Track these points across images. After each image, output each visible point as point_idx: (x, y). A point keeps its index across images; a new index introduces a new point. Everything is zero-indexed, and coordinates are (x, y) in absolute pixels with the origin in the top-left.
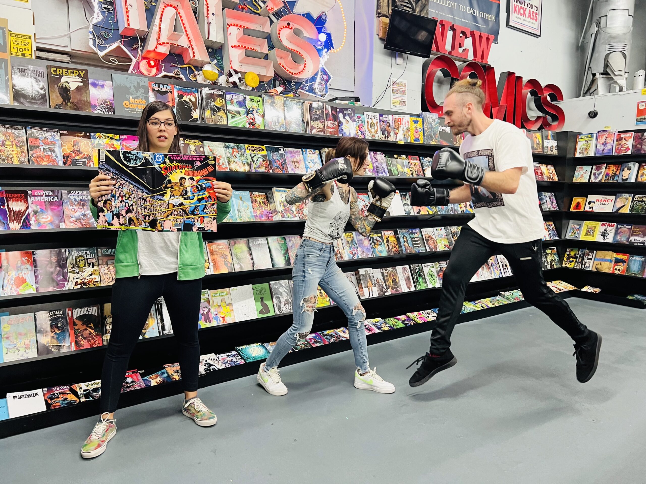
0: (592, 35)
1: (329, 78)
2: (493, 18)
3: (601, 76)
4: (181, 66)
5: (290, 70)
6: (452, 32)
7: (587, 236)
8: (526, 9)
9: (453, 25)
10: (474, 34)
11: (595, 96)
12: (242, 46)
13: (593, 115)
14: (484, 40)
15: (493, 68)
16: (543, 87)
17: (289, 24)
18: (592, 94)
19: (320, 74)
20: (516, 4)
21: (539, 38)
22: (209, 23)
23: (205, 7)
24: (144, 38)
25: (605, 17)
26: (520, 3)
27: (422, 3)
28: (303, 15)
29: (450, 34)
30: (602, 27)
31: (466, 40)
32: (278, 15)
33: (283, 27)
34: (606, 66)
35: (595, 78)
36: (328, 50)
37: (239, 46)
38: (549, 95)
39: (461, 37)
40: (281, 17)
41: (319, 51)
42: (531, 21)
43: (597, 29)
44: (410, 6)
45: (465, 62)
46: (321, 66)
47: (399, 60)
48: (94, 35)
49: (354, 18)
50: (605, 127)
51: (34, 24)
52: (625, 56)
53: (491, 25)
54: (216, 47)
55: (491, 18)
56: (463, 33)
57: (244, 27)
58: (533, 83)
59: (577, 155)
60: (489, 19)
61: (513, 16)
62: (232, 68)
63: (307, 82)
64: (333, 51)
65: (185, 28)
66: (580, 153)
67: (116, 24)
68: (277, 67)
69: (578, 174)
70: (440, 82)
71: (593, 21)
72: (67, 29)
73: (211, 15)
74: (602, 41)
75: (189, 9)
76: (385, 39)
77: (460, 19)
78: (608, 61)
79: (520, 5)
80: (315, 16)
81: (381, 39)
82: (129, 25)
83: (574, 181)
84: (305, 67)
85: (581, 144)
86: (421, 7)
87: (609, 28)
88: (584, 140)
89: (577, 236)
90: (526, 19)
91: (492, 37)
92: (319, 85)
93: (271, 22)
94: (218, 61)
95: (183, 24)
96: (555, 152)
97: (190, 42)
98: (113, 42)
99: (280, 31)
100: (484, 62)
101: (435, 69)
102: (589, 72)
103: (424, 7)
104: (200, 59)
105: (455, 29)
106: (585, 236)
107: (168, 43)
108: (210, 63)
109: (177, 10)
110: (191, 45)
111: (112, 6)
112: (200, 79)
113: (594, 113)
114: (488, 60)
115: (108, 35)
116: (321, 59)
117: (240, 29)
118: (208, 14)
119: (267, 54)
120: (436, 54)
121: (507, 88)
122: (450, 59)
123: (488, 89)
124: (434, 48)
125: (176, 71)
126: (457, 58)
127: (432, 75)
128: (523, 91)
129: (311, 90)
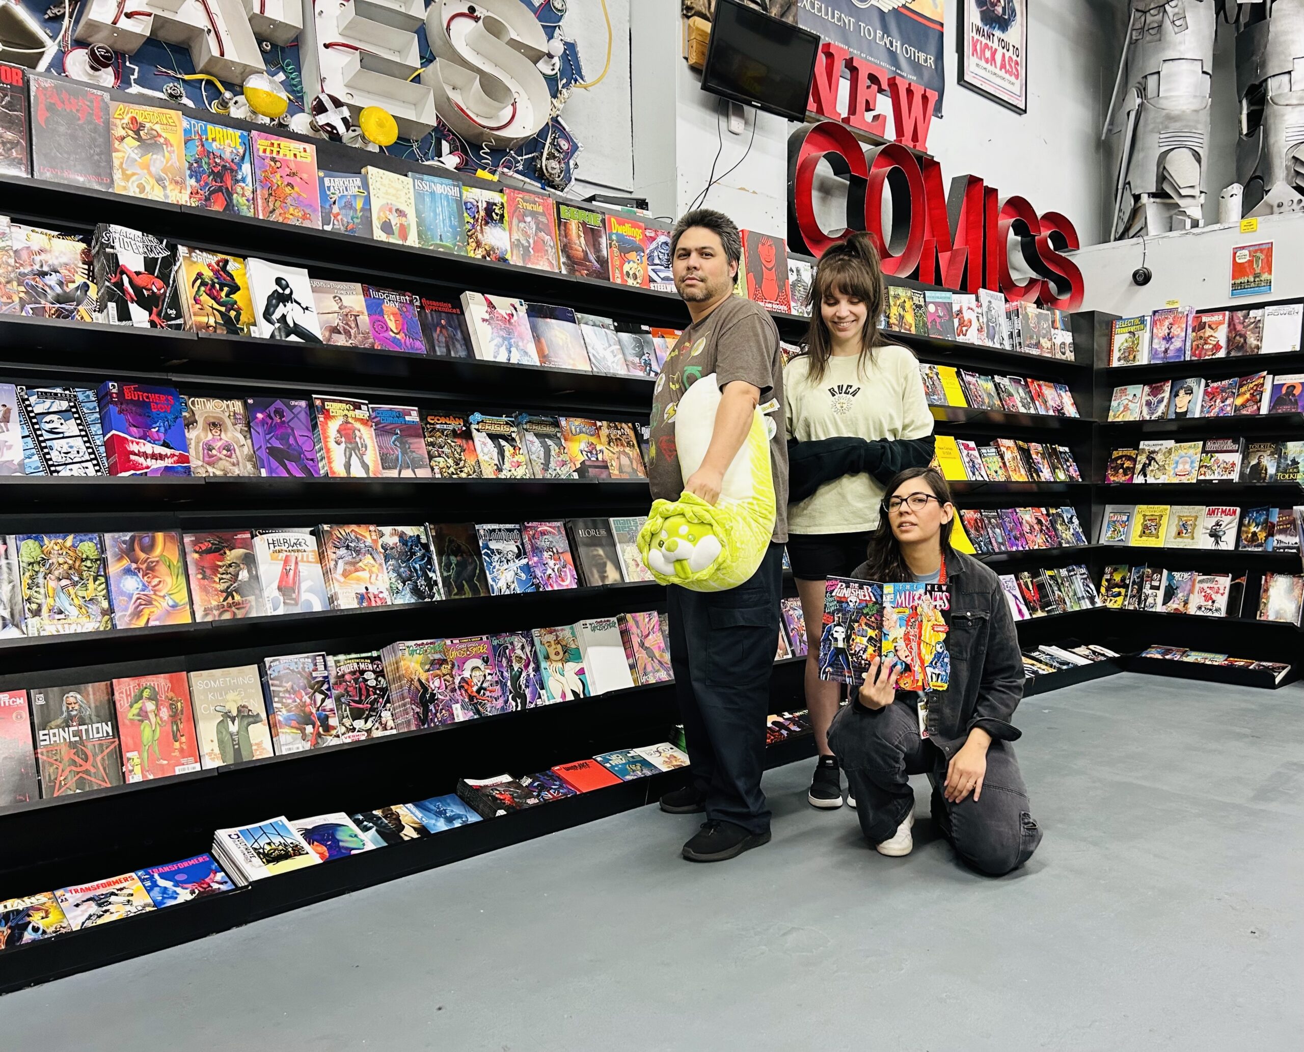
0: (1128, 114)
1: (575, 148)
2: (931, 61)
3: (1152, 200)
4: (186, 77)
5: (476, 119)
6: (849, 77)
7: (1144, 538)
8: (996, 50)
9: (852, 59)
10: (896, 86)
11: (1145, 238)
12: (352, 47)
13: (1142, 278)
14: (918, 99)
15: (938, 163)
16: (1039, 218)
17: (472, 9)
18: (1136, 236)
20: (977, 37)
21: (1024, 115)
25: (1156, 76)
30: (1150, 96)
31: (880, 97)
34: (1162, 177)
35: (1139, 204)
37: (343, 45)
38: (1050, 236)
39: (868, 87)
42: (1007, 76)
43: (1138, 101)
45: (879, 144)
47: (736, 123)
49: (630, 21)
50: (1169, 303)
52: (1198, 157)
53: (926, 75)
54: (282, 38)
55: (926, 61)
56: (873, 79)
58: (1019, 205)
59: (1115, 364)
60: (922, 62)
61: (971, 62)
63: (520, 150)
64: (581, 86)
66: (1119, 359)
69: (1119, 404)
70: (826, 190)
71: (1130, 85)
74: (1151, 126)
76: (704, 67)
77: (864, 55)
78: (1164, 168)
79: (984, 41)
81: (694, 69)
83: (1110, 420)
84: (514, 114)
85: (1120, 340)
87: (1166, 98)
88: (1126, 330)
89: (1123, 537)
90: (997, 71)
91: (933, 96)
92: (547, 159)
94: (287, 77)
96: (1070, 356)
97: (211, 17)
99: (449, 22)
100: (918, 148)
101: (815, 154)
102: (1127, 194)
103: (789, 7)
104: (238, 62)
105: (856, 69)
106: (1141, 536)
107: (149, 15)
108: (266, 76)
110: (215, 26)
112: (239, 112)
113: (1144, 273)
114: (927, 145)
117: (347, 4)
119: (419, 75)
120: (818, 117)
121: (968, 213)
122: (849, 133)
123: (929, 209)
124: (812, 105)
125: (169, 86)
126: (861, 133)
127: (810, 166)
128: (1000, 222)
129: (529, 170)
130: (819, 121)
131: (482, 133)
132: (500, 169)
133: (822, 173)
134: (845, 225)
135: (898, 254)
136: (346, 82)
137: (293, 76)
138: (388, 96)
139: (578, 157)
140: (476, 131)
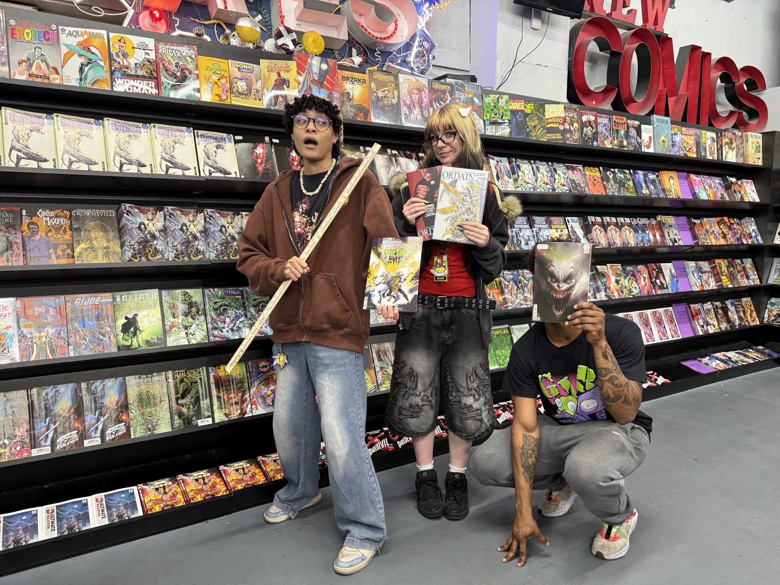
1: (433, 47)
4: (206, 23)
5: (373, 33)
15: (671, 39)
16: (739, 70)
19: (418, 39)
21: (732, 2)
36: (430, 5)
38: (745, 83)
41: (418, 6)
45: (630, 29)
46: (420, 27)
47: (536, 23)
58: (726, 63)
62: (283, 25)
63: (399, 52)
64: (438, 7)
68: (353, 27)
70: (594, 60)
84: (396, 29)
92: (416, 56)
94: (263, 17)
100: (658, 30)
101: (587, 39)
104: (234, 10)
108: (249, 18)
112: (234, 42)
114: (664, 27)
116: (420, 18)
119: (339, 9)
120: (590, 15)
121: (689, 70)
122: (611, 23)
123: (663, 69)
124: (587, 7)
125: (196, 29)
126: (619, 22)
127: (584, 46)
128: (711, 75)
129: (405, 63)
130: (591, 17)
131: (376, 42)
132: (387, 63)
133: (592, 50)
134: (605, 84)
135: (640, 100)
136: (296, 17)
137: (265, 16)
138: (320, 23)
139: (435, 52)
140: (373, 41)
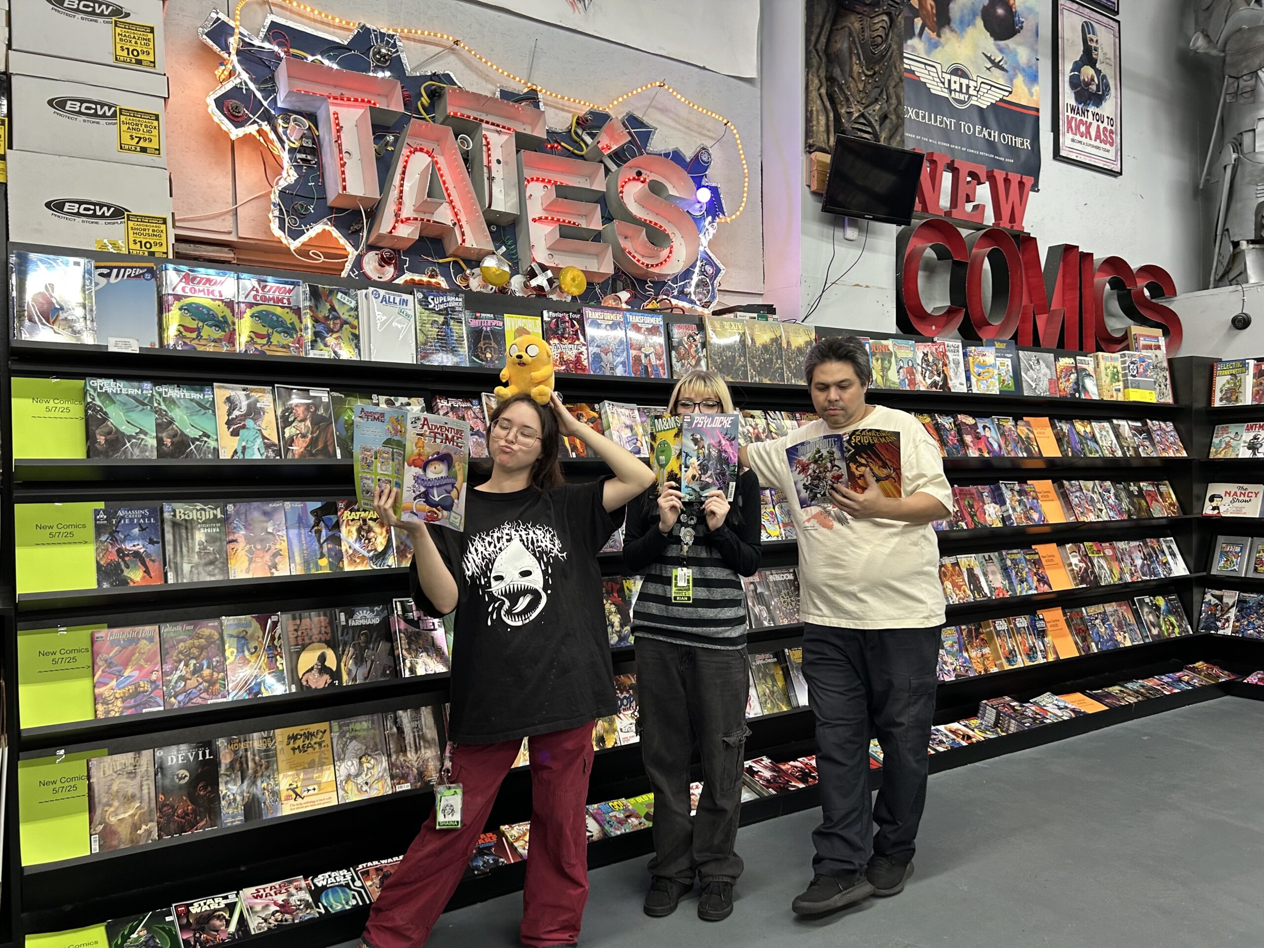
0: (1225, 167)
1: (718, 271)
2: (1027, 144)
3: (1251, 246)
4: (440, 261)
5: (642, 260)
6: (951, 174)
8: (1091, 123)
9: (953, 161)
10: (994, 177)
11: (1244, 286)
12: (553, 219)
13: (1241, 323)
14: (1014, 186)
15: (1035, 239)
16: (1135, 272)
17: (639, 174)
18: (1234, 282)
19: (699, 263)
20: (1071, 115)
21: (1120, 177)
22: (491, 179)
23: (484, 148)
24: (372, 211)
25: (1251, 134)
26: (1078, 113)
27: (891, 123)
28: (667, 155)
29: (947, 178)
30: (1245, 151)
31: (979, 188)
32: (619, 157)
33: (629, 180)
34: (1260, 225)
35: (1237, 250)
36: (714, 219)
37: (546, 218)
38: (1146, 287)
39: (969, 182)
40: (625, 163)
41: (698, 220)
42: (1102, 145)
43: (1235, 156)
44: (869, 129)
45: (978, 229)
46: (701, 249)
47: (851, 233)
48: (281, 210)
49: (761, 155)
51: (171, 196)
53: (1023, 157)
54: (504, 221)
55: (1022, 144)
56: (972, 174)
57: (555, 182)
58: (1115, 264)
59: (1217, 404)
60: (1019, 145)
61: (1067, 140)
62: (534, 260)
63: (675, 280)
64: (723, 221)
65: (447, 189)
66: (1221, 400)
67: (322, 188)
68: (620, 255)
69: (1220, 441)
70: (930, 269)
71: (1226, 140)
72: (230, 200)
73: (494, 165)
74: (1248, 179)
75: (454, 154)
76: (824, 192)
77: (964, 149)
79: (1079, 117)
80: (688, 154)
81: (814, 193)
82: (344, 188)
83: (1211, 456)
84: (671, 252)
85: (1221, 381)
86: (890, 130)
88: (1228, 372)
89: (1237, 568)
90: (1093, 142)
91: (1028, 180)
92: (697, 286)
93: (607, 171)
94: (507, 249)
95: (444, 183)
96: (1168, 399)
97: (456, 214)
98: (316, 222)
99: (623, 186)
100: (1016, 227)
101: (920, 245)
102: (1226, 241)
103: (897, 130)
104: (475, 246)
105: (957, 169)
107: (416, 219)
108: (494, 253)
109: (433, 157)
110: (459, 221)
111: (314, 155)
112: (475, 284)
113: (1244, 319)
114: (1024, 224)
115: (307, 209)
116: (700, 236)
117: (549, 187)
118: (489, 162)
119: (600, 232)
120: (923, 215)
121: (1064, 276)
122: (950, 224)
123: (1027, 277)
124: (918, 206)
125: (429, 271)
126: (962, 222)
127: (916, 255)
128: (1096, 280)
129: (683, 295)
130: (922, 218)
131: (648, 272)
133: (927, 257)
134: (948, 303)
135: (997, 323)
136: (548, 245)
137: (511, 247)
138: (578, 252)
139: (721, 277)
140: (642, 270)
